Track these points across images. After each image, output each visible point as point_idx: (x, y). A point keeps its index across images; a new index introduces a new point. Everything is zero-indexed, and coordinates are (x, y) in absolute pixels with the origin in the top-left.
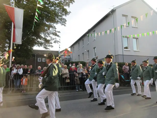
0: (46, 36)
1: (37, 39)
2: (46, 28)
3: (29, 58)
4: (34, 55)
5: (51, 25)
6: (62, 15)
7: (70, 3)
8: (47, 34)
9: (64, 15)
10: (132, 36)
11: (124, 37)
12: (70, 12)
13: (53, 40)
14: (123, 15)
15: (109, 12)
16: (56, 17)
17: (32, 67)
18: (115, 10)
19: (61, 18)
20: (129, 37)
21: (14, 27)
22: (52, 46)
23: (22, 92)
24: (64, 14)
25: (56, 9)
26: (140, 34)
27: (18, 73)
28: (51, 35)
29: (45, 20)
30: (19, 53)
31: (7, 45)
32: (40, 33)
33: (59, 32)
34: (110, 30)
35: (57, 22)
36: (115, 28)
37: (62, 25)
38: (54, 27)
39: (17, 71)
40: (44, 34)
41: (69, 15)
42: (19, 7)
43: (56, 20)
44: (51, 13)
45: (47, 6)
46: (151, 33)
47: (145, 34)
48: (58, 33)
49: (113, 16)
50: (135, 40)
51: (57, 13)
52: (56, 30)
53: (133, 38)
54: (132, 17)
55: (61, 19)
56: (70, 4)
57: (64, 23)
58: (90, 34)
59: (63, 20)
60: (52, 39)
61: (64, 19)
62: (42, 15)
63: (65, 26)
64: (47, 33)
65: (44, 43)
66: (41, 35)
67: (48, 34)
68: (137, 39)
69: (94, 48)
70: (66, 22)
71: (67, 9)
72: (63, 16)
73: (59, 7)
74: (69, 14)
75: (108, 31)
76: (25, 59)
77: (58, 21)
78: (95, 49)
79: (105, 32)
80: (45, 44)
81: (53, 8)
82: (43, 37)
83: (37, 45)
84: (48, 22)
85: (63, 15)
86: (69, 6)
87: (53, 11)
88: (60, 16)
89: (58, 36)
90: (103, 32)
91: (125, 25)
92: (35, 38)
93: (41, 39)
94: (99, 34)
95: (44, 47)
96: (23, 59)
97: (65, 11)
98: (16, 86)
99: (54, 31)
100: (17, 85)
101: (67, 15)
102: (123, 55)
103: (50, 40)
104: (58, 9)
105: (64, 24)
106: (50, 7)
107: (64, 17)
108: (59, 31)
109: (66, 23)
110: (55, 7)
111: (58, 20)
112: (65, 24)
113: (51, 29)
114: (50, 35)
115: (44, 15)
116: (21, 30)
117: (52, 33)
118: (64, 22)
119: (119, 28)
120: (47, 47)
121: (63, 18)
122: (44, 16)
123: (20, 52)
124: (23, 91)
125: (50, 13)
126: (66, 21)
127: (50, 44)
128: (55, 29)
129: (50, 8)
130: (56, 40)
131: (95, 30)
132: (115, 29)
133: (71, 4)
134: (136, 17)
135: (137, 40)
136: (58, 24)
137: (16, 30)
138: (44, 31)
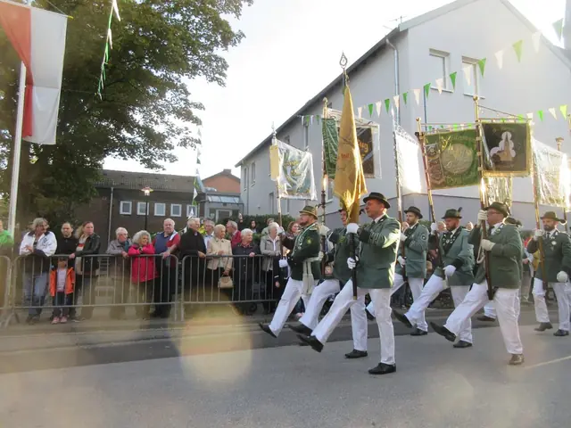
0: (152, 120)
1: (118, 129)
2: (151, 89)
3: (87, 201)
4: (105, 191)
5: (170, 79)
6: (212, 43)
7: (242, 2)
8: (154, 114)
9: (217, 46)
12: (241, 35)
13: (178, 134)
14: (431, 50)
15: (384, 39)
16: (189, 52)
17: (92, 230)
18: (405, 32)
19: (206, 54)
21: (29, 82)
22: (173, 159)
24: (219, 39)
25: (188, 23)
28: (171, 118)
29: (147, 61)
30: (49, 180)
31: (4, 149)
32: (130, 109)
33: (200, 106)
34: (387, 101)
35: (193, 70)
36: (405, 96)
37: (212, 80)
38: (183, 86)
39: (35, 243)
40: (144, 112)
41: (237, 44)
42: (50, 8)
43: (190, 63)
44: (170, 36)
45: (156, 8)
46: (530, 116)
48: (197, 110)
49: (396, 52)
51: (194, 35)
52: (189, 98)
54: (466, 60)
55: (208, 60)
56: (241, 5)
57: (217, 75)
58: (312, 117)
59: (215, 64)
60: (173, 131)
61: (218, 59)
62: (137, 40)
63: (221, 83)
65: (144, 146)
66: (134, 116)
67: (158, 113)
70: (225, 72)
71: (230, 24)
72: (215, 48)
73: (199, 14)
74: (239, 42)
75: (379, 105)
76: (73, 203)
77: (195, 67)
79: (366, 107)
80: (148, 151)
81: (178, 17)
82: (141, 123)
83: (117, 153)
84: (157, 68)
85: (216, 43)
86: (237, 11)
87: (177, 26)
88: (206, 48)
89: (197, 121)
92: (112, 126)
93: (130, 131)
95: (144, 161)
96: (61, 202)
97: (225, 31)
98: (29, 300)
99: (182, 103)
100: (34, 295)
101: (230, 46)
103: (166, 134)
104: (197, 20)
105: (217, 79)
106: (166, 14)
107: (218, 51)
108: (200, 104)
109: (224, 75)
110: (186, 14)
111: (197, 62)
112: (221, 77)
113: (169, 94)
114: (167, 117)
115: (144, 41)
117: (174, 111)
118: (217, 70)
120: (154, 161)
121: (215, 56)
122: (142, 46)
123: (52, 178)
124: (58, 316)
125: (168, 34)
126: (225, 66)
127: (166, 149)
128: (183, 96)
129: (167, 18)
130: (190, 135)
133: (247, 3)
134: (476, 60)
136: (197, 76)
137: (35, 90)
138: (145, 100)
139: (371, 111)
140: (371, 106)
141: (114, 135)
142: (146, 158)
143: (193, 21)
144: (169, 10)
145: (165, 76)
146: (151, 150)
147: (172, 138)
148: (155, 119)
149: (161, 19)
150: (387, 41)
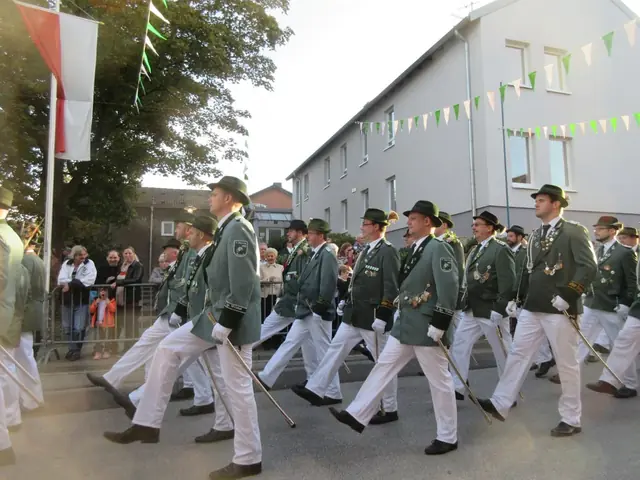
0: (194, 131)
1: (157, 142)
2: (192, 98)
3: (126, 222)
4: (145, 211)
5: (212, 85)
6: (257, 43)
8: (195, 125)
9: (263, 46)
10: (545, 128)
11: (512, 132)
12: (290, 32)
13: (223, 146)
14: (508, 41)
15: (452, 31)
16: (232, 54)
18: (477, 21)
19: (252, 55)
20: (533, 134)
21: (61, 96)
22: (217, 174)
23: (93, 355)
24: (265, 37)
25: (230, 21)
26: (582, 125)
27: (79, 281)
28: (214, 128)
29: (187, 66)
30: (84, 201)
31: (36, 168)
32: (169, 120)
33: (245, 114)
34: (456, 108)
35: (238, 74)
36: (476, 100)
37: (259, 84)
38: (226, 93)
39: (74, 273)
40: (184, 122)
41: (286, 43)
42: (78, 13)
43: (234, 66)
44: (212, 37)
45: (195, 6)
46: (626, 119)
47: (603, 123)
48: (243, 118)
49: (466, 45)
50: (559, 144)
51: (237, 35)
52: (233, 105)
53: (551, 137)
54: (548, 50)
55: (253, 62)
57: (264, 79)
58: (371, 124)
60: (216, 143)
61: (264, 60)
62: (175, 43)
63: (268, 87)
64: (197, 117)
65: (185, 160)
66: (174, 128)
67: (200, 123)
68: (566, 140)
69: (391, 179)
70: (272, 74)
71: (277, 21)
72: (261, 48)
73: (242, 11)
74: (288, 39)
75: (447, 112)
76: (111, 225)
77: (240, 70)
78: (392, 182)
79: (433, 114)
80: (190, 166)
81: (219, 15)
82: (182, 135)
83: (156, 169)
84: (198, 73)
85: (261, 42)
86: (285, 6)
87: (219, 27)
88: (251, 48)
89: (243, 131)
90: (425, 117)
91: (517, 83)
92: (150, 139)
93: (170, 144)
94: (410, 121)
95: (186, 177)
96: (98, 225)
97: (271, 29)
99: (226, 111)
100: (74, 329)
101: (277, 46)
102: (508, 207)
103: (209, 147)
104: (240, 17)
105: (264, 83)
106: (206, 12)
107: (264, 52)
108: (246, 112)
109: (271, 78)
110: (228, 12)
111: (241, 65)
112: (271, 82)
113: (211, 102)
114: (210, 128)
115: (183, 44)
116: (89, 105)
117: (217, 120)
118: (264, 73)
119: (491, 98)
120: (196, 176)
121: (262, 58)
122: (181, 49)
123: (88, 198)
124: (100, 351)
125: (208, 35)
126: (272, 68)
127: (209, 162)
128: (227, 103)
129: (207, 18)
130: (235, 147)
131: (392, 106)
132: (476, 102)
134: (563, 52)
135: (567, 145)
136: (242, 80)
137: (68, 105)
138: (185, 109)
139: (438, 119)
140: (438, 113)
141: (153, 149)
142: (189, 173)
143: (236, 18)
144: (209, 8)
145: (206, 82)
146: (194, 165)
147: (216, 151)
148: (197, 130)
149: (200, 18)
150: (456, 32)
